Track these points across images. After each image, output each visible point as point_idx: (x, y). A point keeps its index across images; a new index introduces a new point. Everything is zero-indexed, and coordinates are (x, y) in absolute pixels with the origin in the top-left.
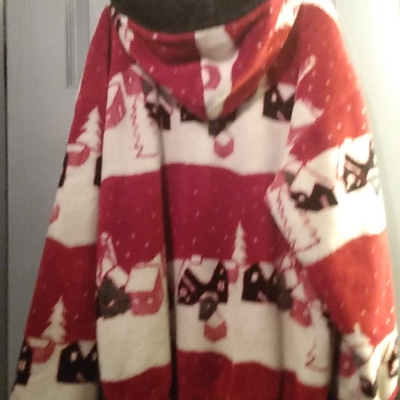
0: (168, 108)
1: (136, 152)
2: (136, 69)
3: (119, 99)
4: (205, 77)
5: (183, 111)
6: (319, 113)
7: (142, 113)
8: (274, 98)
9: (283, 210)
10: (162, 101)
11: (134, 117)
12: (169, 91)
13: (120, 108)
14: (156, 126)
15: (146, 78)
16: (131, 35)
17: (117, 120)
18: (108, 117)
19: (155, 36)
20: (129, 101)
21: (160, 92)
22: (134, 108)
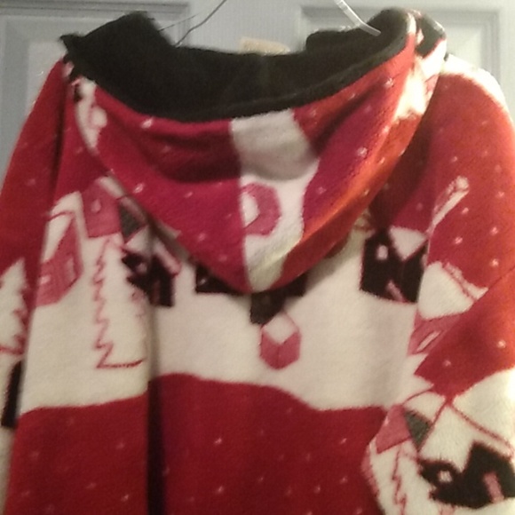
0: (170, 262)
1: (97, 356)
2: (109, 185)
3: (69, 245)
4: (249, 209)
5: (200, 272)
6: (479, 293)
7: (116, 274)
8: (382, 253)
9: (404, 501)
10: (160, 249)
11: (99, 283)
12: (174, 234)
13: (70, 264)
14: (144, 301)
15: (128, 202)
16: (100, 119)
17: (60, 288)
18: (44, 280)
19: (148, 123)
20: (90, 249)
21: (156, 233)
22: (100, 263)
